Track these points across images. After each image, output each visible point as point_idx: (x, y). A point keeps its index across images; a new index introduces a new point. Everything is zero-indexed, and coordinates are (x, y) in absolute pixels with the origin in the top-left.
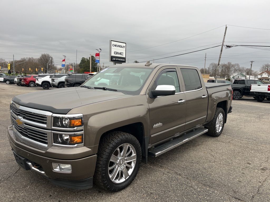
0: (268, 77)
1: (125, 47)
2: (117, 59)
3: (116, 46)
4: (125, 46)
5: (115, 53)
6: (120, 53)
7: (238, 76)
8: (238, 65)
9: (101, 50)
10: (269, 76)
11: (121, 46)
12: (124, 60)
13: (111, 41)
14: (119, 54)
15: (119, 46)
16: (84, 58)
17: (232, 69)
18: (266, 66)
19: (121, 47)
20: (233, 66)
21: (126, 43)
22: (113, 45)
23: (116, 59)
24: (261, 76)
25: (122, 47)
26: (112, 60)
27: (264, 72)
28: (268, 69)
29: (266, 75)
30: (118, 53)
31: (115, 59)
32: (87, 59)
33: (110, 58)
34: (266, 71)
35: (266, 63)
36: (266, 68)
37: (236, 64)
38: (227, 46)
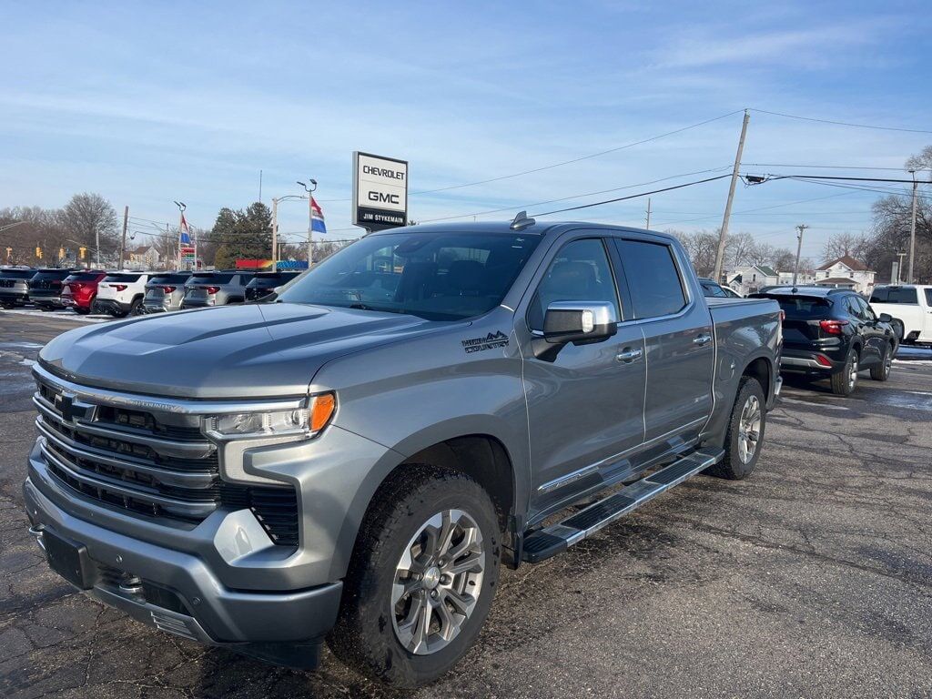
0: (848, 276)
1: (404, 176)
2: (377, 217)
3: (373, 171)
4: (402, 174)
5: (372, 196)
6: (388, 195)
7: (754, 276)
8: (748, 236)
9: (315, 183)
10: (852, 273)
11: (392, 173)
12: (401, 220)
13: (359, 153)
14: (385, 201)
15: (385, 173)
16: (227, 210)
18: (842, 243)
19: (392, 176)
20: (733, 241)
21: (406, 163)
22: (366, 170)
23: (374, 217)
24: (827, 273)
25: (395, 176)
26: (361, 221)
27: (836, 262)
28: (847, 253)
29: (841, 271)
30: (381, 194)
31: (371, 217)
32: (239, 216)
33: (353, 212)
34: (840, 260)
35: (842, 233)
36: (843, 247)
37: (741, 235)
38: (752, 179)
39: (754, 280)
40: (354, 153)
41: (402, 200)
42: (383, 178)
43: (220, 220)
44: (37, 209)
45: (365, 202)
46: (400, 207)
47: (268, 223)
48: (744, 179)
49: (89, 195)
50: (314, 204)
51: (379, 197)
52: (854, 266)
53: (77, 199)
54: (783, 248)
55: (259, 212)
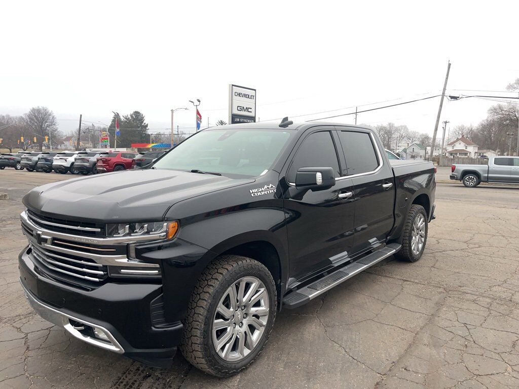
0: (464, 148)
2: (241, 120)
3: (239, 95)
5: (239, 109)
6: (247, 108)
7: (413, 149)
8: (405, 127)
9: (199, 101)
10: (466, 147)
11: (249, 95)
12: (253, 121)
13: (233, 85)
14: (245, 111)
17: (396, 135)
18: (460, 130)
19: (249, 97)
20: (397, 130)
21: (255, 90)
24: (453, 147)
26: (233, 122)
27: (458, 140)
28: (463, 135)
29: (460, 146)
30: (243, 107)
31: (238, 120)
32: (126, 119)
33: (229, 117)
34: (460, 139)
36: (460, 132)
37: (402, 126)
38: (452, 97)
39: (413, 151)
40: (229, 85)
41: (253, 110)
42: (244, 99)
43: (114, 121)
44: (8, 116)
45: (236, 112)
46: (252, 114)
47: (142, 122)
48: (448, 97)
49: (40, 107)
50: (198, 113)
51: (242, 109)
52: (468, 143)
53: (33, 110)
54: (424, 133)
55: (136, 116)
